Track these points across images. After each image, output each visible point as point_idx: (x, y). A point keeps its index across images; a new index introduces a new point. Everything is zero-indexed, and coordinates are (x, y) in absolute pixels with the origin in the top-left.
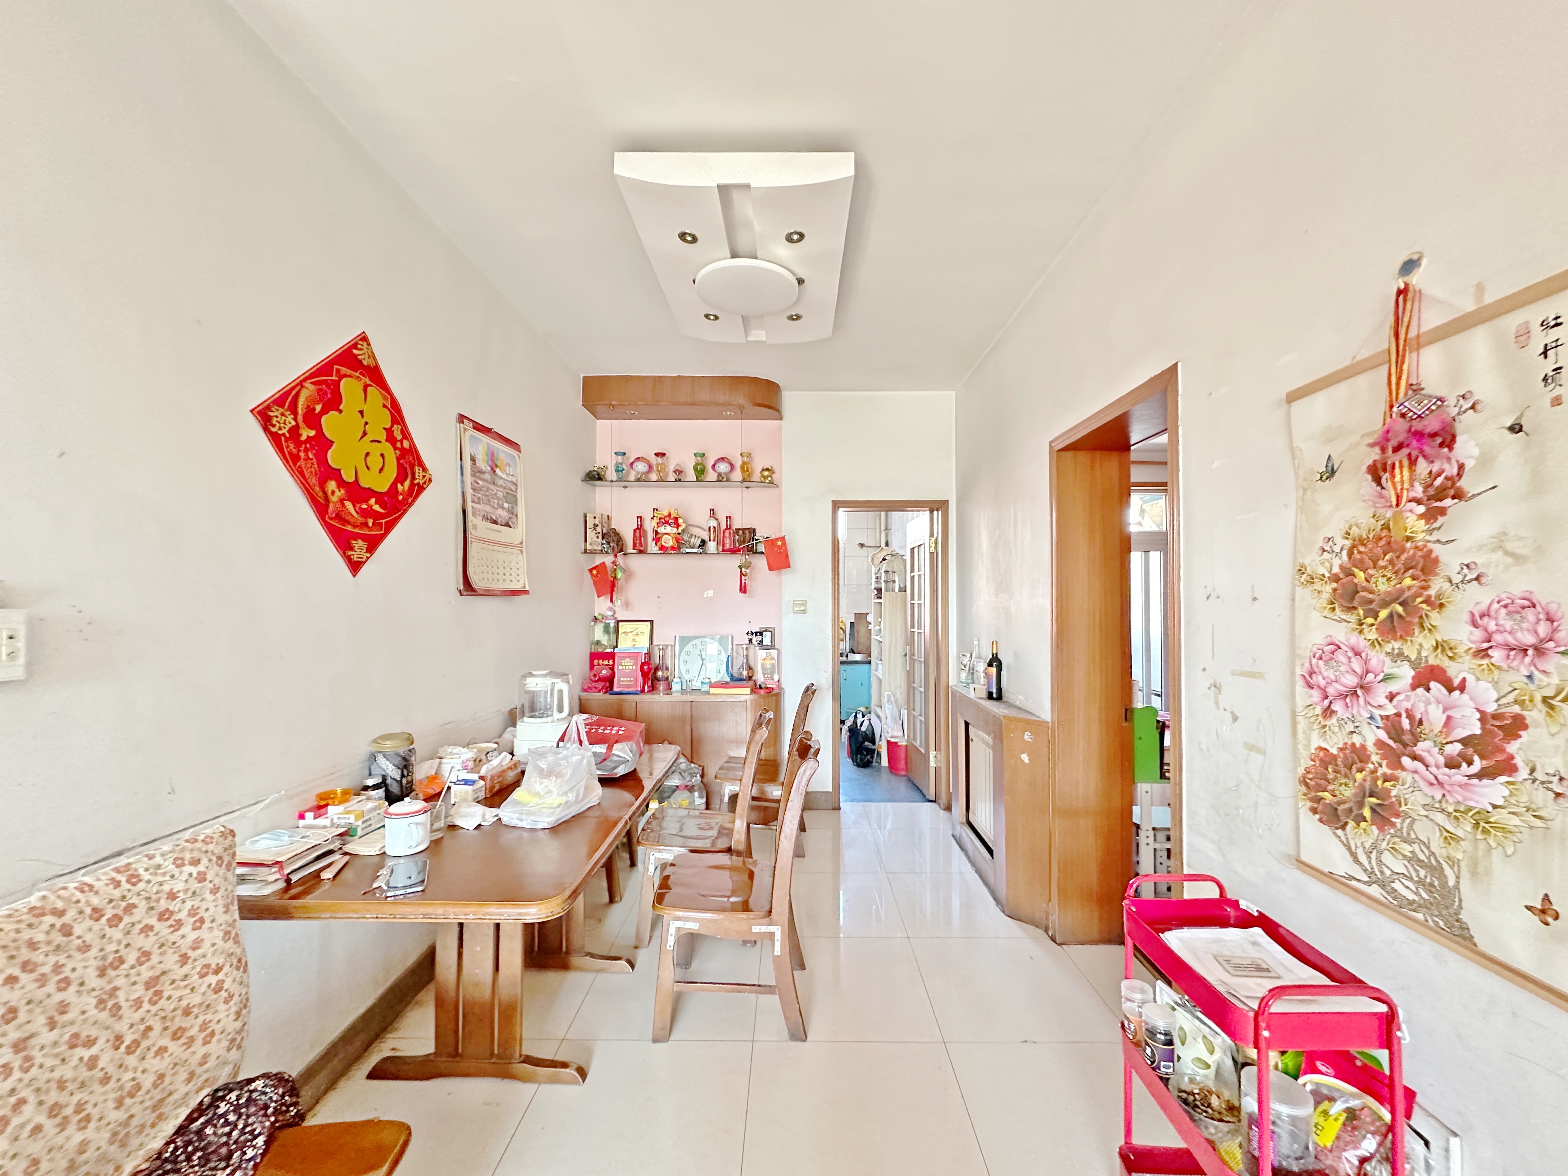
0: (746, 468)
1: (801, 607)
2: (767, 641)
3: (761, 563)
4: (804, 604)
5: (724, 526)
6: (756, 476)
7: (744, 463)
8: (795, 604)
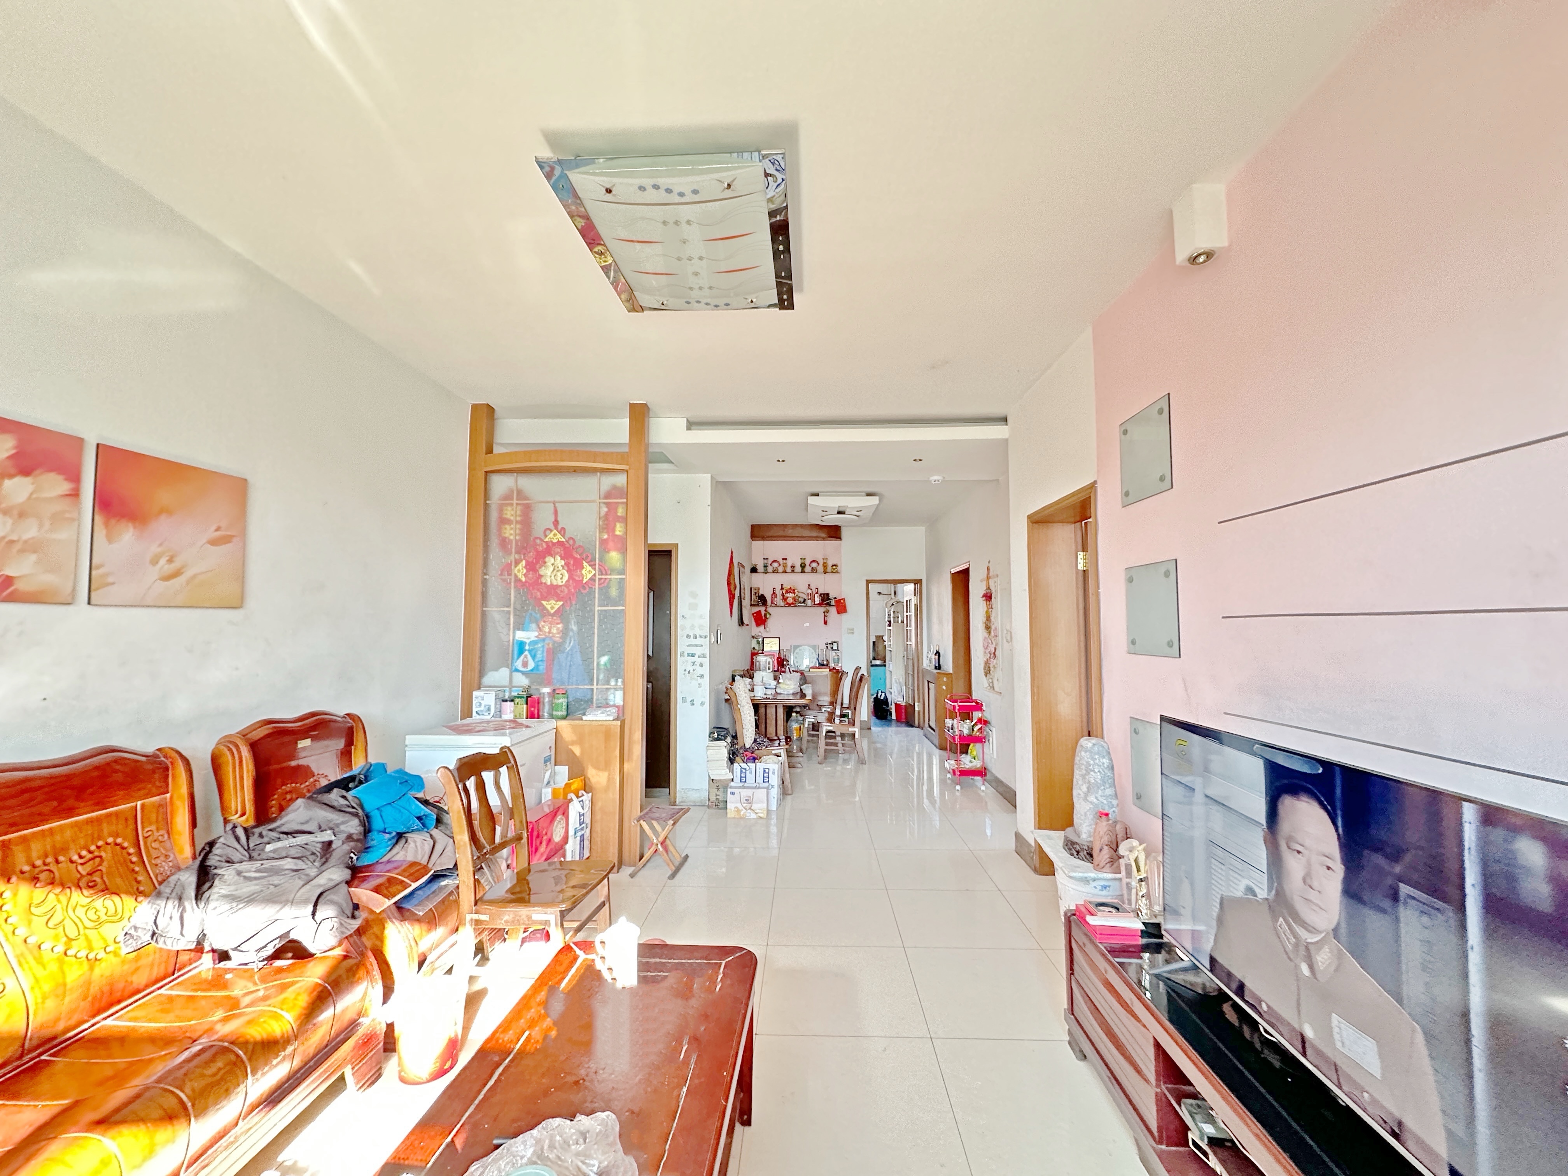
0: (825, 566)
1: (851, 631)
2: (835, 648)
3: (833, 610)
4: (853, 629)
5: (814, 593)
6: (829, 569)
7: (824, 563)
8: (849, 629)
